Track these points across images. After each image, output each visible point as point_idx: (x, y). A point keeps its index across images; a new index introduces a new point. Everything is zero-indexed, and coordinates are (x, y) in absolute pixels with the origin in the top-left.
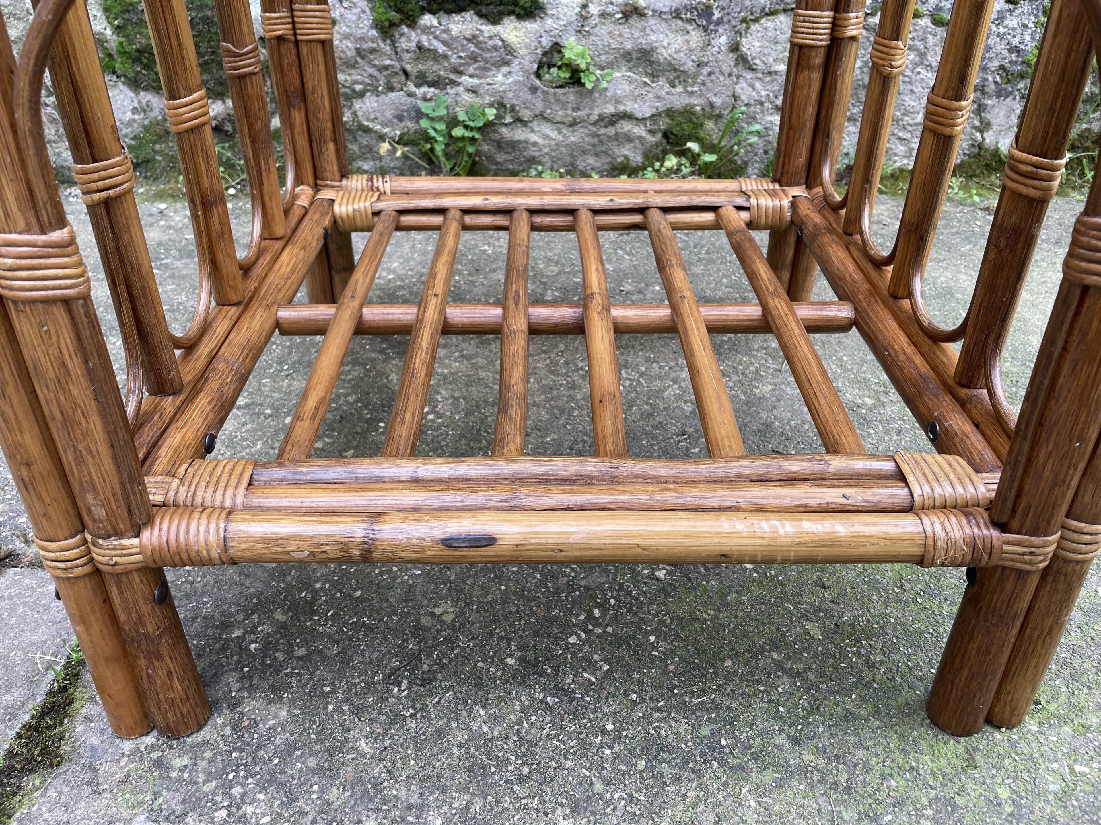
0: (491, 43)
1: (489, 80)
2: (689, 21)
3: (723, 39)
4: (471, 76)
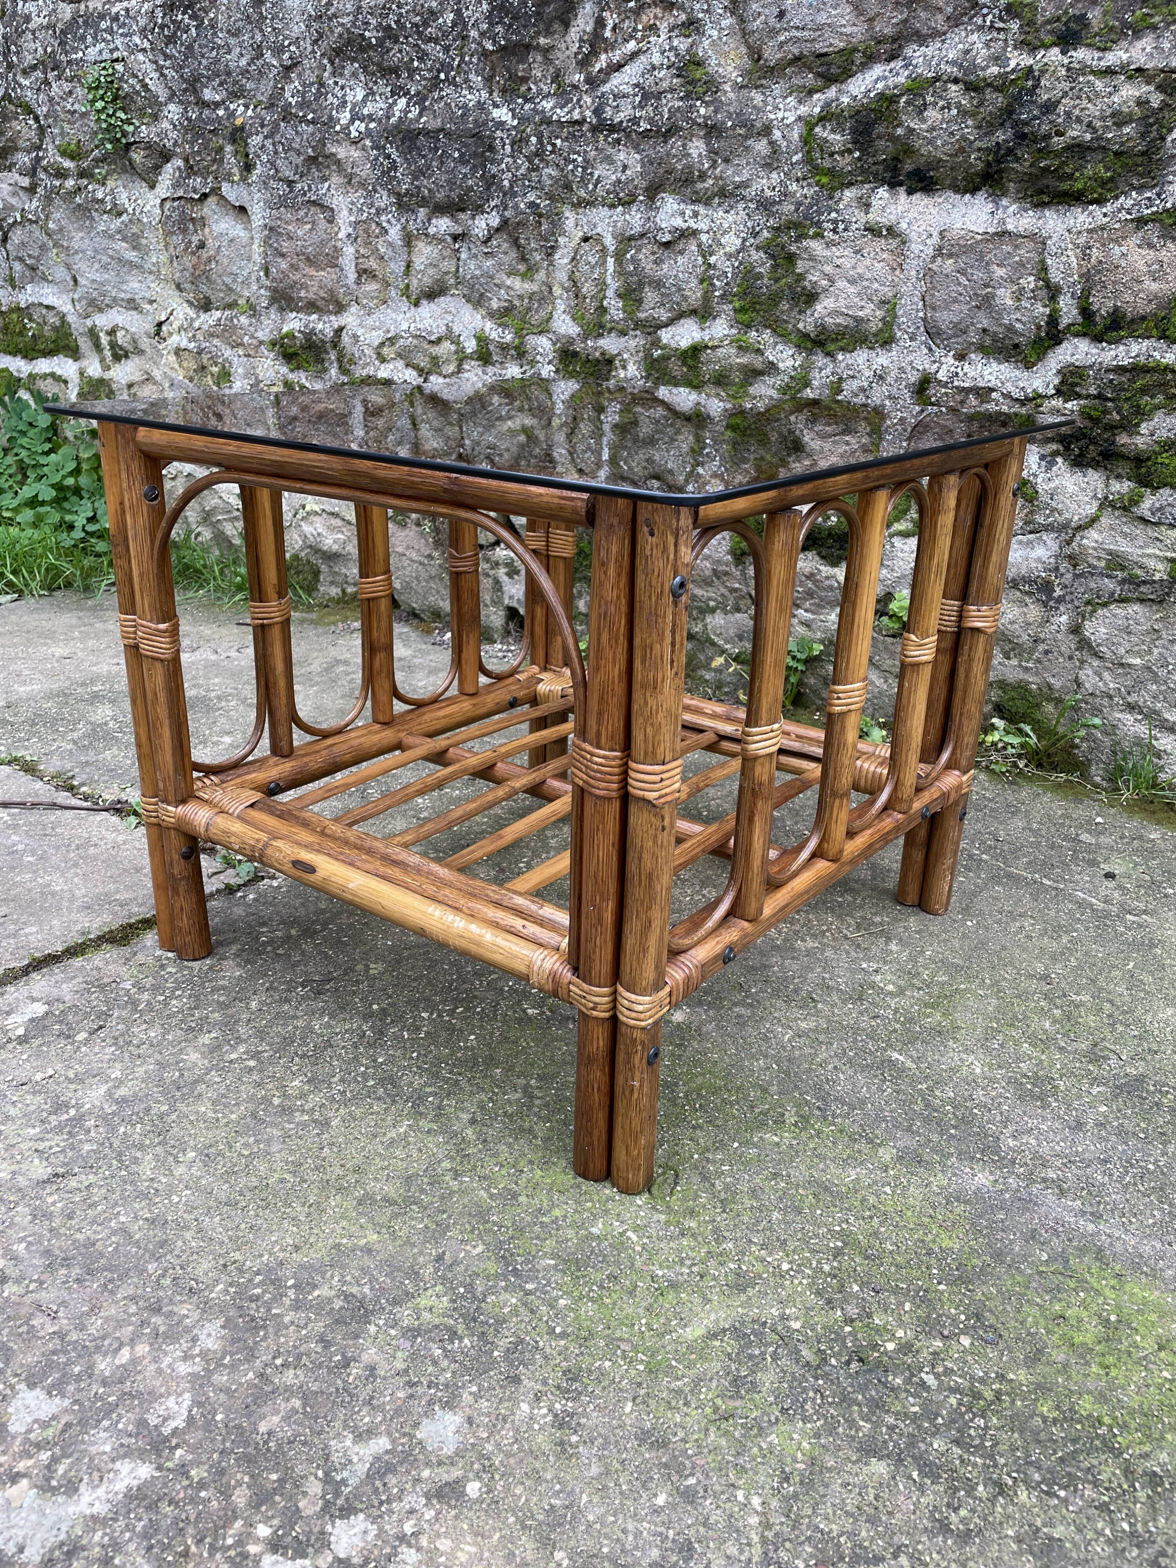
0: (827, 583)
1: (822, 617)
2: (1026, 593)
3: (1064, 618)
4: (806, 611)
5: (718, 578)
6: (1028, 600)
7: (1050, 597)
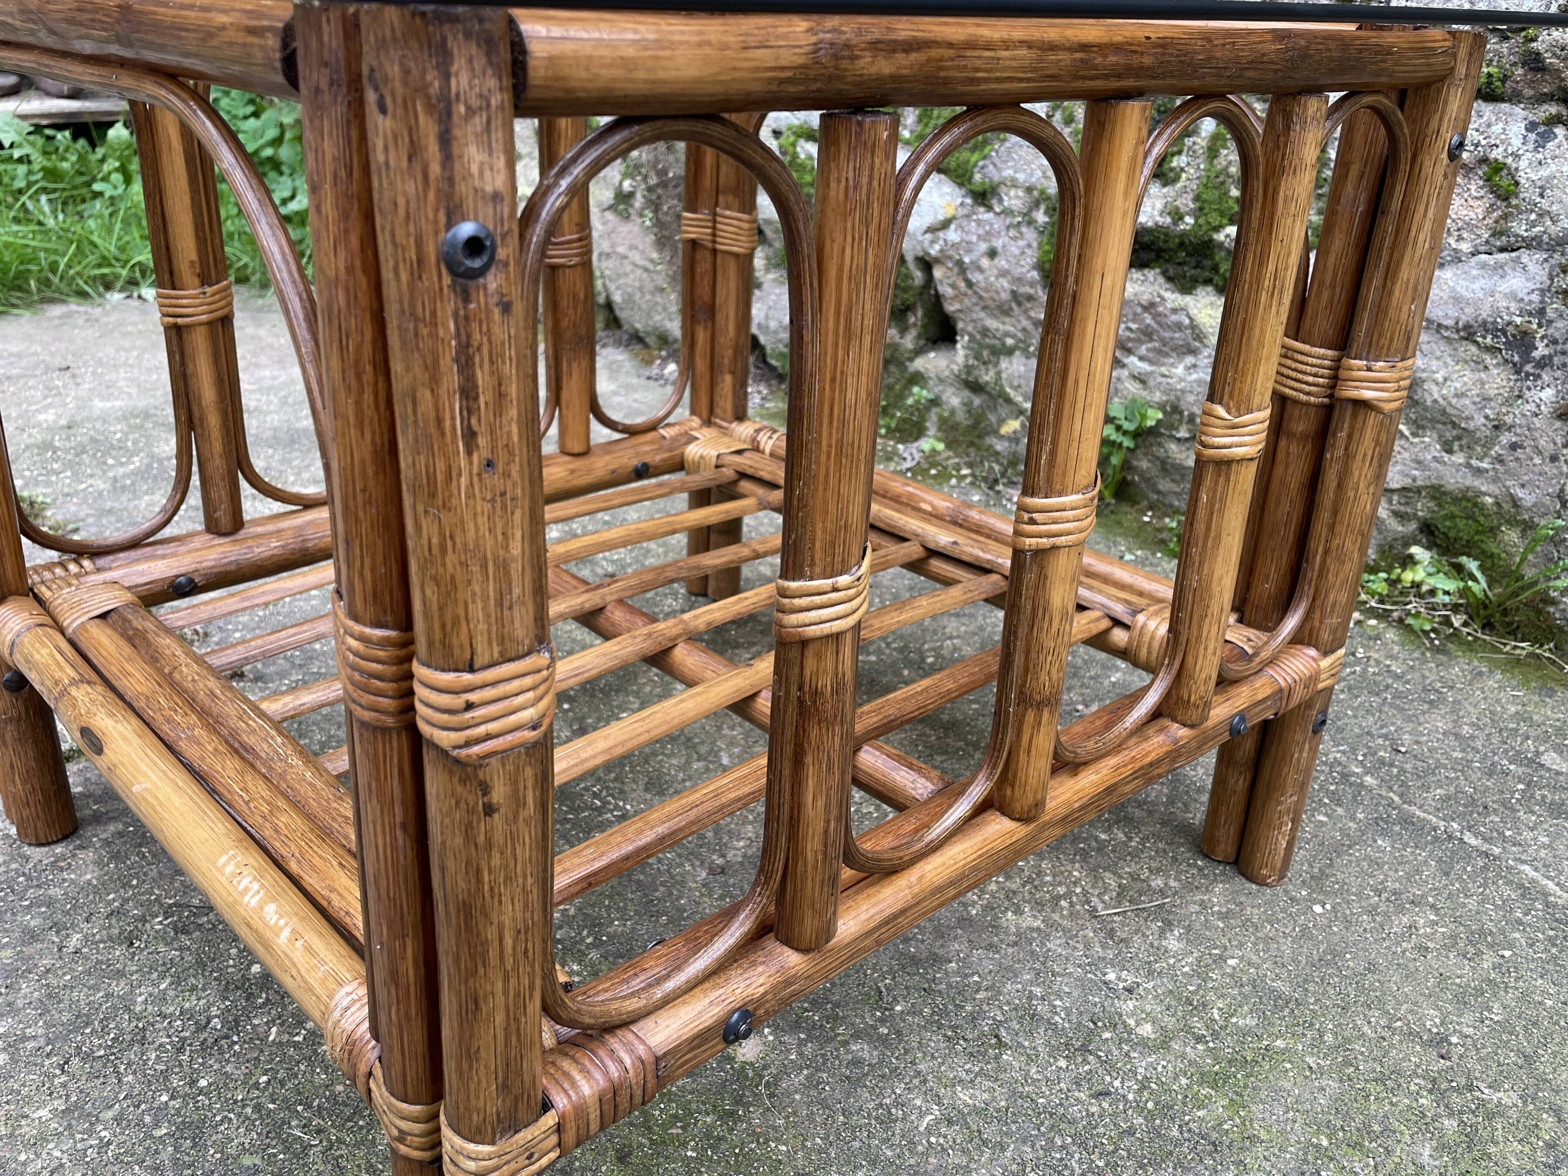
0: (1174, 318)
1: (1163, 370)
2: (1488, 349)
3: (1548, 394)
4: (1141, 359)
5: (1019, 304)
6: (1488, 359)
7: (1526, 358)
